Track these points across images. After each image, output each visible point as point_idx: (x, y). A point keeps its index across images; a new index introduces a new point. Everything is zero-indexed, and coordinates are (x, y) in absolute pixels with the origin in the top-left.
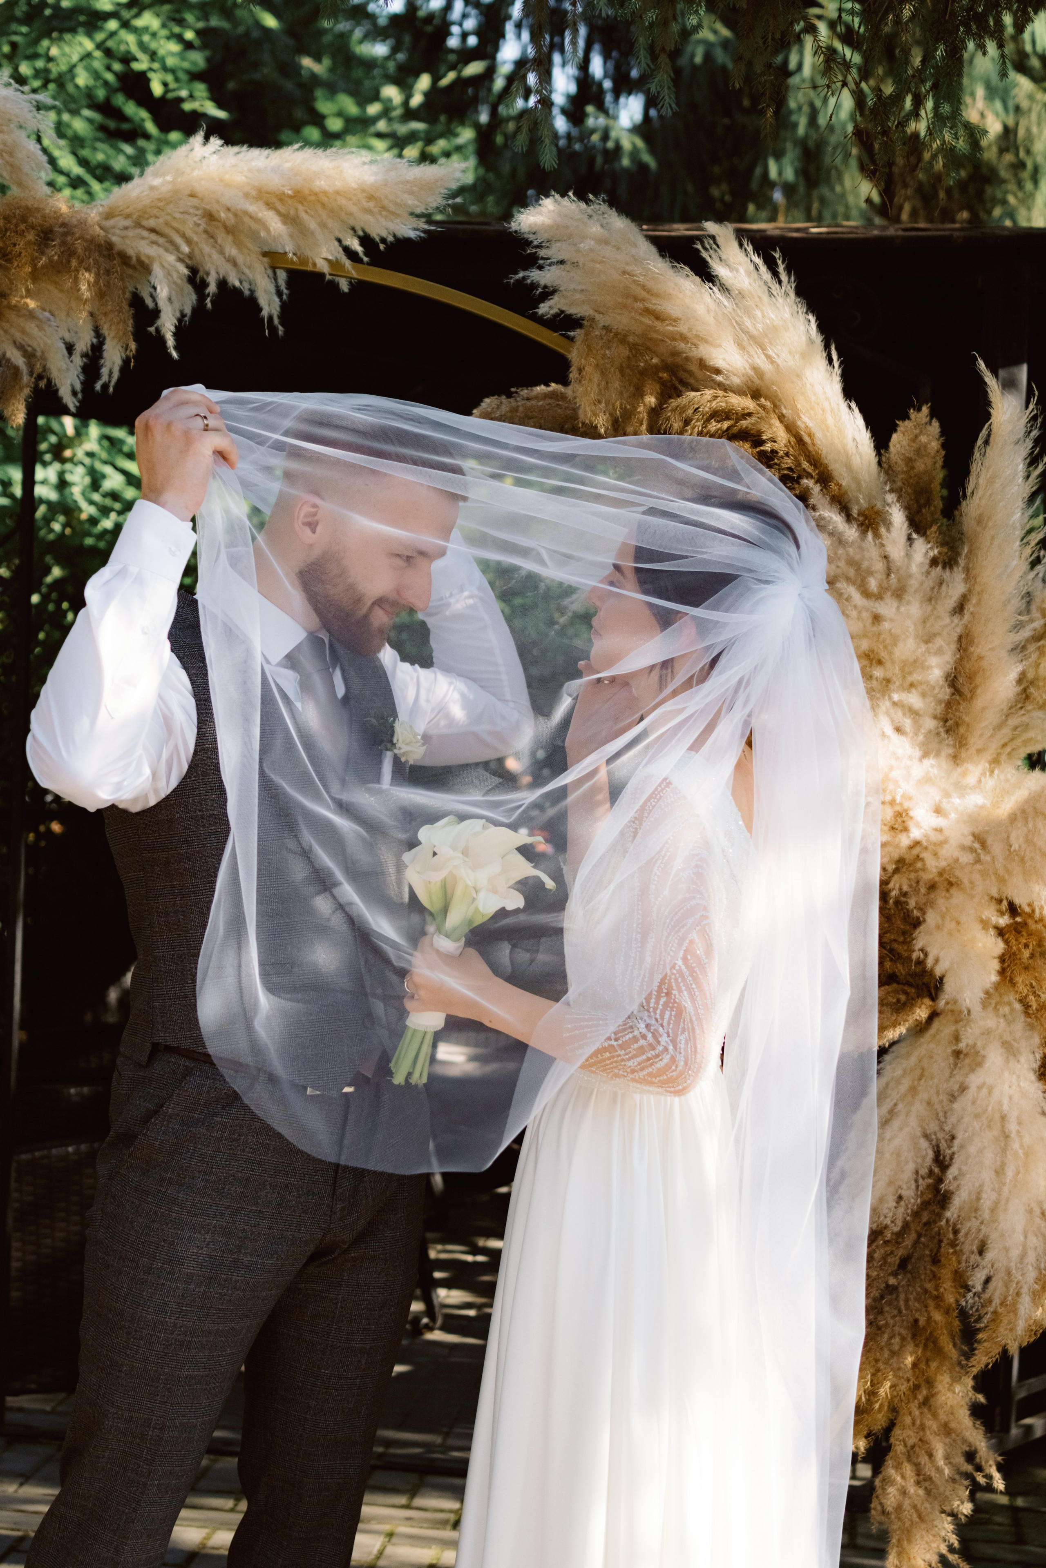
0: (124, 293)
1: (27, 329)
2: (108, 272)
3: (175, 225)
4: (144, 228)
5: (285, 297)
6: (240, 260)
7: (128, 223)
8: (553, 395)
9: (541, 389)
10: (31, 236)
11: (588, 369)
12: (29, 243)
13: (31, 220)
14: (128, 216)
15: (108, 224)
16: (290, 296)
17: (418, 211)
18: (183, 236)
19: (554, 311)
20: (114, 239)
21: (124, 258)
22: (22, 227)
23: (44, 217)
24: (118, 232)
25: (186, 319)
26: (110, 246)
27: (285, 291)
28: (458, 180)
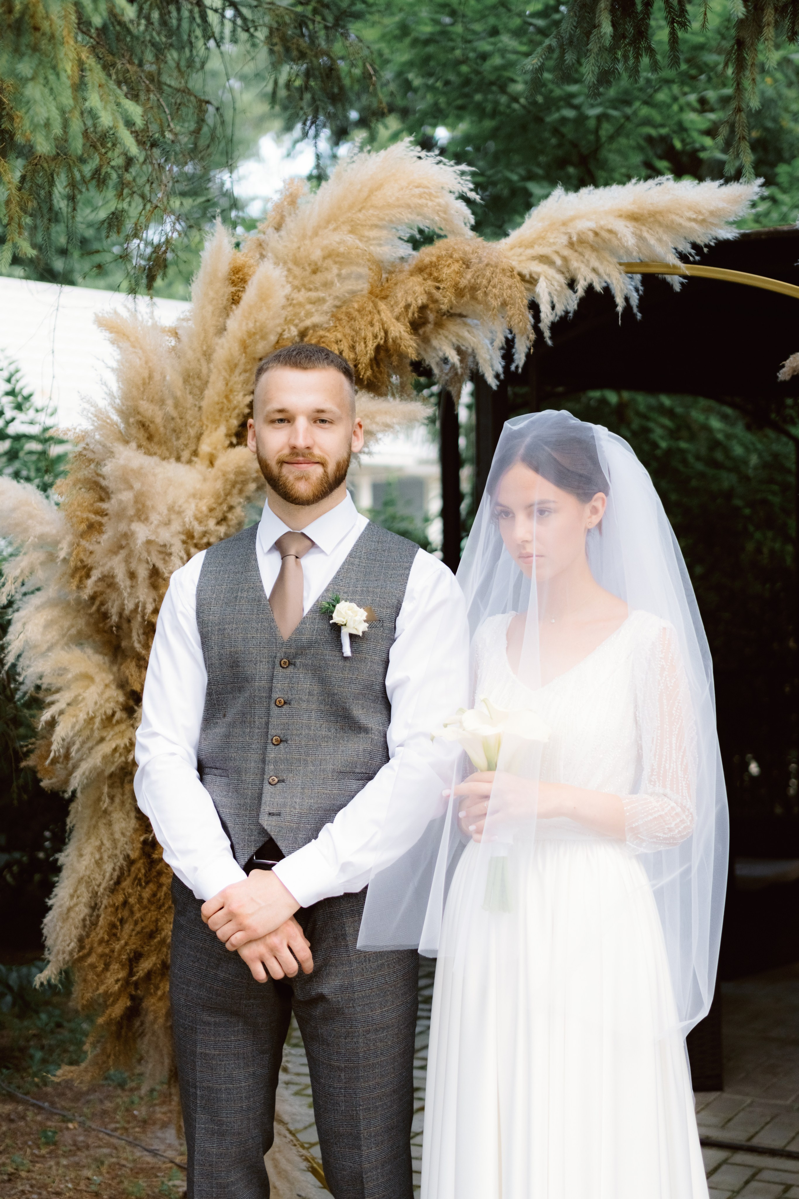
0: (522, 301)
1: (461, 334)
2: (510, 287)
5: (641, 292)
6: (601, 270)
7: (522, 250)
10: (455, 266)
12: (453, 270)
14: (522, 246)
15: (510, 253)
16: (644, 291)
17: (731, 219)
20: (513, 264)
21: (522, 276)
23: (465, 253)
24: (516, 258)
25: (571, 315)
26: (511, 268)
27: (641, 288)
28: (757, 193)
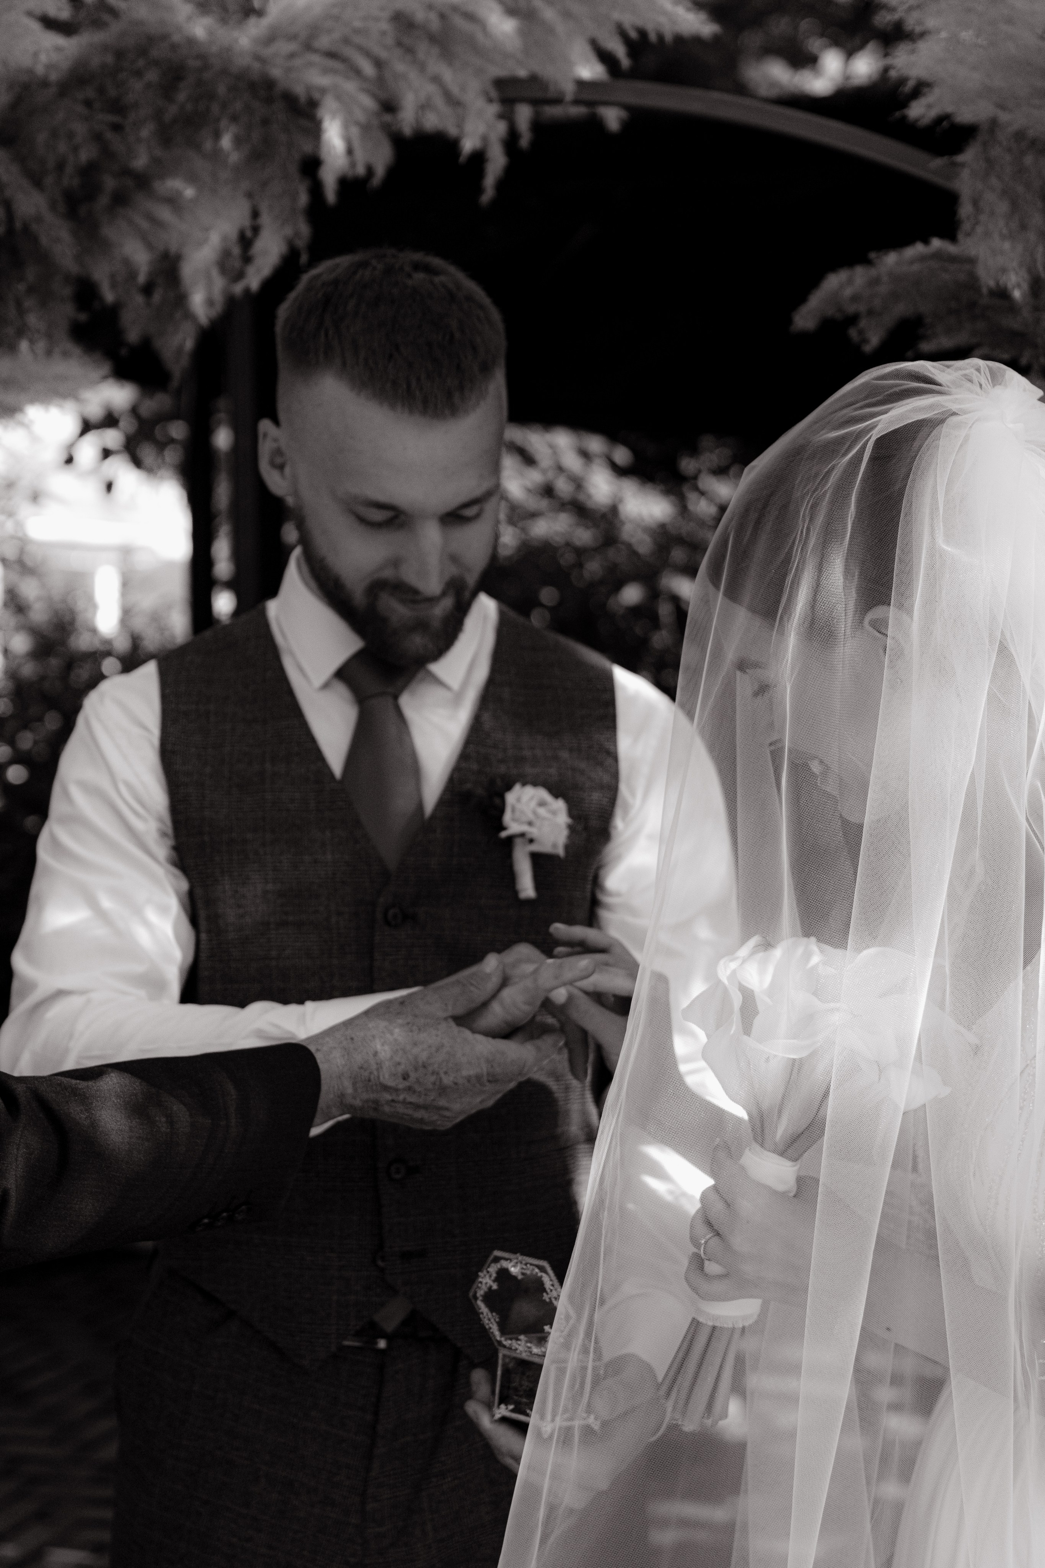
2: (265, 122)
3: (358, 39)
4: (316, 51)
7: (292, 47)
8: (938, 256)
9: (918, 249)
10: (152, 76)
11: (990, 197)
12: (149, 85)
13: (155, 53)
14: (293, 37)
15: (268, 52)
18: (368, 54)
19: (933, 113)
20: (276, 72)
21: (290, 101)
22: (141, 63)
23: (174, 47)
24: (280, 62)
26: (269, 84)
